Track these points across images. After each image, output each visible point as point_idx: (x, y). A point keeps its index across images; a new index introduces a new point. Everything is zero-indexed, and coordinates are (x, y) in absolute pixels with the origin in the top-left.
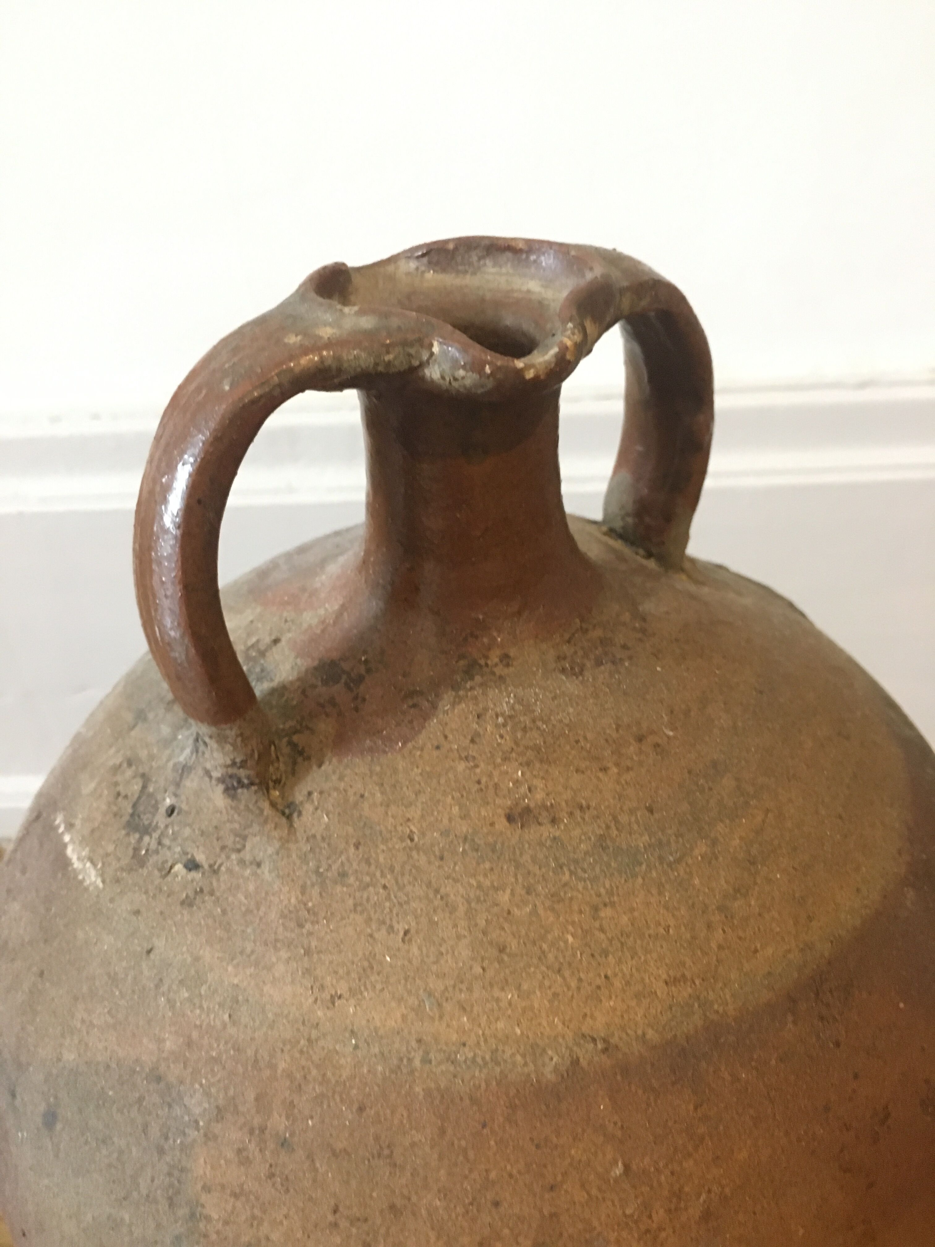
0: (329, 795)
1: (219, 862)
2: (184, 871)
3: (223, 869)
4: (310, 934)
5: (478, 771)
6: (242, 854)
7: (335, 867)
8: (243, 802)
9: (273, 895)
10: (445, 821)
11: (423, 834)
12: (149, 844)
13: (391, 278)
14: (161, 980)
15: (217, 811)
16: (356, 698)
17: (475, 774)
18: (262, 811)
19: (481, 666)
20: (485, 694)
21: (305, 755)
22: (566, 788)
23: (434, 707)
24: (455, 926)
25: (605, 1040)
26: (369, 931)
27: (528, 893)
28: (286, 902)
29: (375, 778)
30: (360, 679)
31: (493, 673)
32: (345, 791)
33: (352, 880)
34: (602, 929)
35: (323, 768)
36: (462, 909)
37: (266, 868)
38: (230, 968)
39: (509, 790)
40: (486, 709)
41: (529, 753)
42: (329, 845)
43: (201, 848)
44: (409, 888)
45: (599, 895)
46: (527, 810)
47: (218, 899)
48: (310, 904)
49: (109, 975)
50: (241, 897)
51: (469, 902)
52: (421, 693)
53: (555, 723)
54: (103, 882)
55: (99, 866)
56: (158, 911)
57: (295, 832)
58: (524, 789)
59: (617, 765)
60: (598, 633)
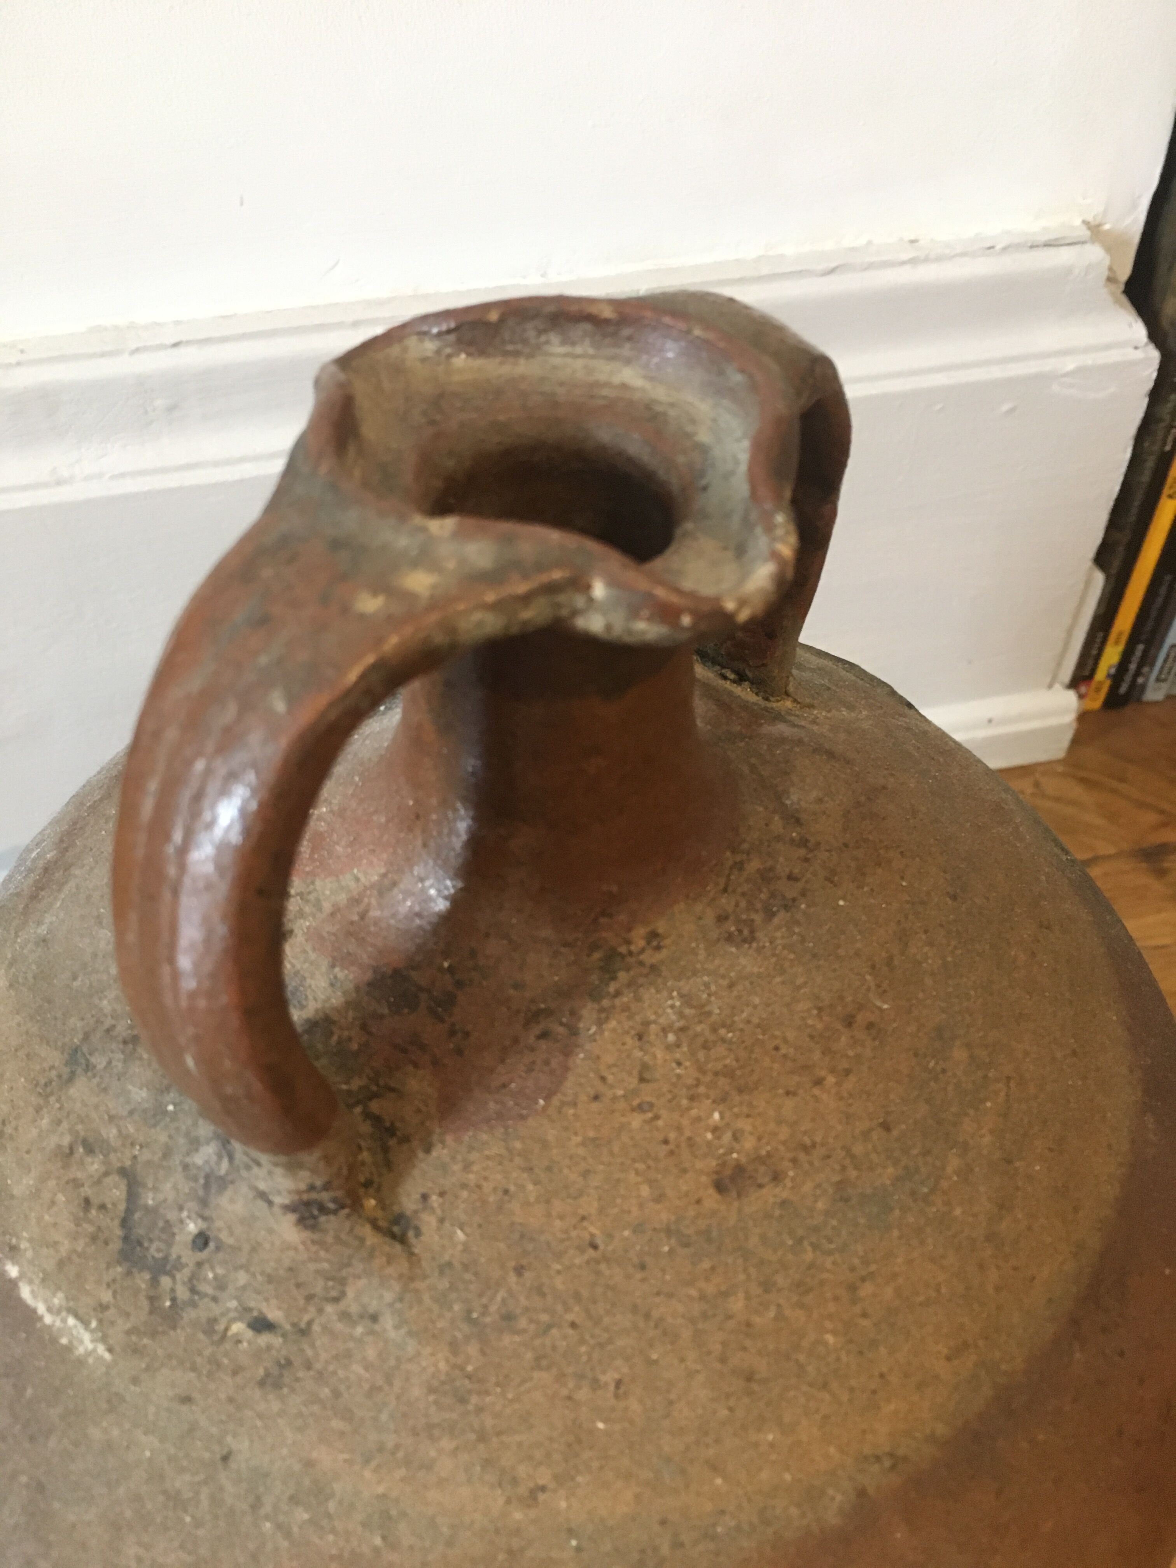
0: (457, 1197)
1: (306, 1318)
2: (249, 1334)
3: (316, 1328)
4: (479, 1410)
5: (660, 1123)
6: (342, 1305)
7: (493, 1308)
8: (332, 1233)
9: (410, 1360)
10: (635, 1210)
11: (610, 1236)
12: (173, 1290)
13: (398, 369)
14: (258, 1498)
15: (287, 1247)
16: (452, 1033)
17: (657, 1129)
18: (362, 1240)
19: (622, 956)
20: (638, 999)
21: (399, 1133)
22: (779, 1122)
23: (574, 1032)
24: (682, 1360)
25: (891, 1455)
26: (564, 1392)
27: (767, 1291)
28: (431, 1370)
29: (518, 1160)
30: (449, 1001)
31: (641, 964)
32: (479, 1187)
33: (523, 1323)
34: (864, 1315)
35: (434, 1153)
36: (686, 1334)
37: (388, 1322)
38: (367, 1474)
39: (709, 1144)
40: (646, 1023)
41: (722, 1081)
42: (476, 1274)
43: (274, 1302)
44: (606, 1320)
45: (853, 1269)
46: (739, 1169)
47: (320, 1373)
48: (470, 1368)
49: (165, 1492)
50: (357, 1369)
51: (693, 1321)
52: (549, 1013)
53: (741, 1026)
54: (110, 1350)
55: (94, 1324)
56: (222, 1396)
57: (419, 1261)
58: (727, 1137)
59: (832, 1071)
60: (754, 865)
